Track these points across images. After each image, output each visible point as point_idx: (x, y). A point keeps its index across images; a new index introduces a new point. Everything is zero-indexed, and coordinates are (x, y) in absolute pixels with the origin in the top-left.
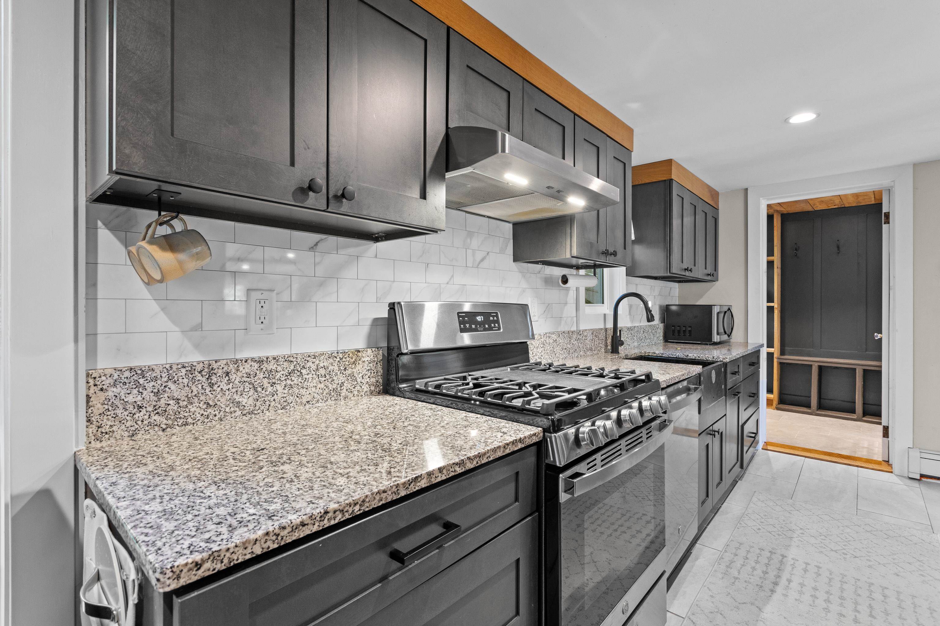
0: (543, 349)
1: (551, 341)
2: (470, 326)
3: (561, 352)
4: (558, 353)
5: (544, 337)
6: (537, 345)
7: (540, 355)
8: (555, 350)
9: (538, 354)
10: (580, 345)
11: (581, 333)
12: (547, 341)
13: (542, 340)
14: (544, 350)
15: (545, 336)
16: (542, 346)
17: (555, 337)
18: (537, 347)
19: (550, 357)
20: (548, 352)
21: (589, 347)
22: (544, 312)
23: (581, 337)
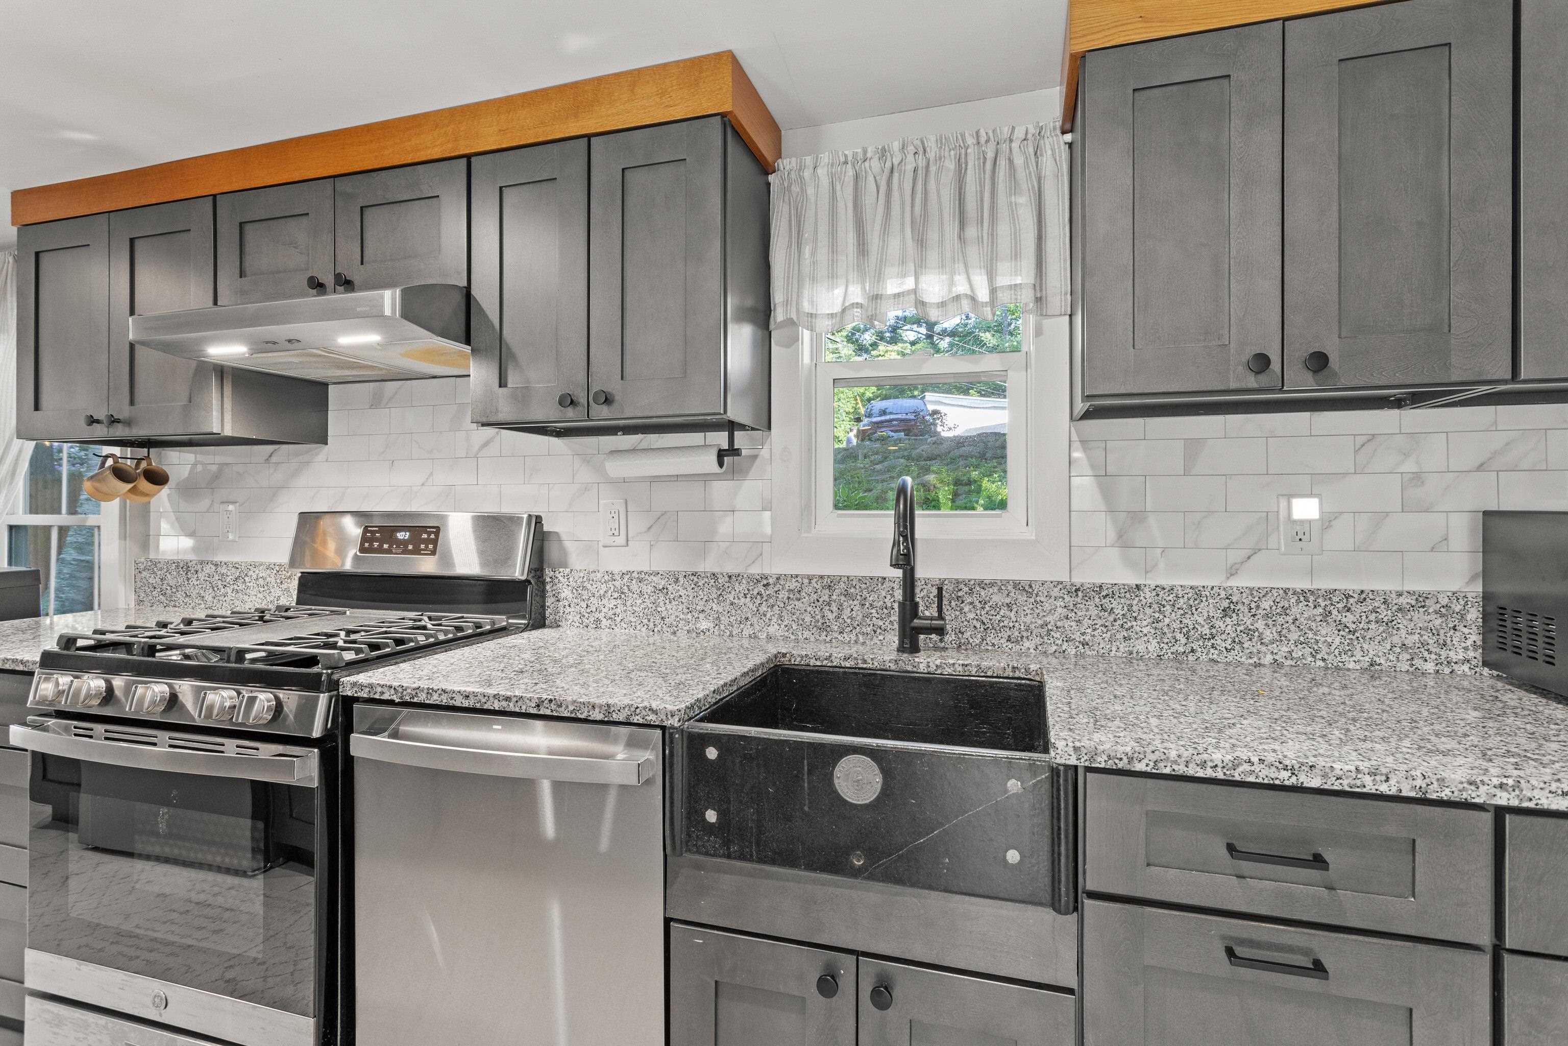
0: (619, 601)
1: (650, 589)
2: (381, 546)
3: (682, 616)
4: (673, 617)
5: (622, 578)
6: (602, 592)
7: (611, 612)
8: (659, 609)
9: (604, 610)
10: (764, 608)
11: (771, 581)
12: (634, 587)
13: (617, 584)
14: (625, 605)
15: (627, 577)
16: (616, 595)
17: (663, 582)
18: (601, 597)
19: (645, 621)
20: (637, 610)
21: (808, 619)
22: (650, 528)
23: (771, 591)
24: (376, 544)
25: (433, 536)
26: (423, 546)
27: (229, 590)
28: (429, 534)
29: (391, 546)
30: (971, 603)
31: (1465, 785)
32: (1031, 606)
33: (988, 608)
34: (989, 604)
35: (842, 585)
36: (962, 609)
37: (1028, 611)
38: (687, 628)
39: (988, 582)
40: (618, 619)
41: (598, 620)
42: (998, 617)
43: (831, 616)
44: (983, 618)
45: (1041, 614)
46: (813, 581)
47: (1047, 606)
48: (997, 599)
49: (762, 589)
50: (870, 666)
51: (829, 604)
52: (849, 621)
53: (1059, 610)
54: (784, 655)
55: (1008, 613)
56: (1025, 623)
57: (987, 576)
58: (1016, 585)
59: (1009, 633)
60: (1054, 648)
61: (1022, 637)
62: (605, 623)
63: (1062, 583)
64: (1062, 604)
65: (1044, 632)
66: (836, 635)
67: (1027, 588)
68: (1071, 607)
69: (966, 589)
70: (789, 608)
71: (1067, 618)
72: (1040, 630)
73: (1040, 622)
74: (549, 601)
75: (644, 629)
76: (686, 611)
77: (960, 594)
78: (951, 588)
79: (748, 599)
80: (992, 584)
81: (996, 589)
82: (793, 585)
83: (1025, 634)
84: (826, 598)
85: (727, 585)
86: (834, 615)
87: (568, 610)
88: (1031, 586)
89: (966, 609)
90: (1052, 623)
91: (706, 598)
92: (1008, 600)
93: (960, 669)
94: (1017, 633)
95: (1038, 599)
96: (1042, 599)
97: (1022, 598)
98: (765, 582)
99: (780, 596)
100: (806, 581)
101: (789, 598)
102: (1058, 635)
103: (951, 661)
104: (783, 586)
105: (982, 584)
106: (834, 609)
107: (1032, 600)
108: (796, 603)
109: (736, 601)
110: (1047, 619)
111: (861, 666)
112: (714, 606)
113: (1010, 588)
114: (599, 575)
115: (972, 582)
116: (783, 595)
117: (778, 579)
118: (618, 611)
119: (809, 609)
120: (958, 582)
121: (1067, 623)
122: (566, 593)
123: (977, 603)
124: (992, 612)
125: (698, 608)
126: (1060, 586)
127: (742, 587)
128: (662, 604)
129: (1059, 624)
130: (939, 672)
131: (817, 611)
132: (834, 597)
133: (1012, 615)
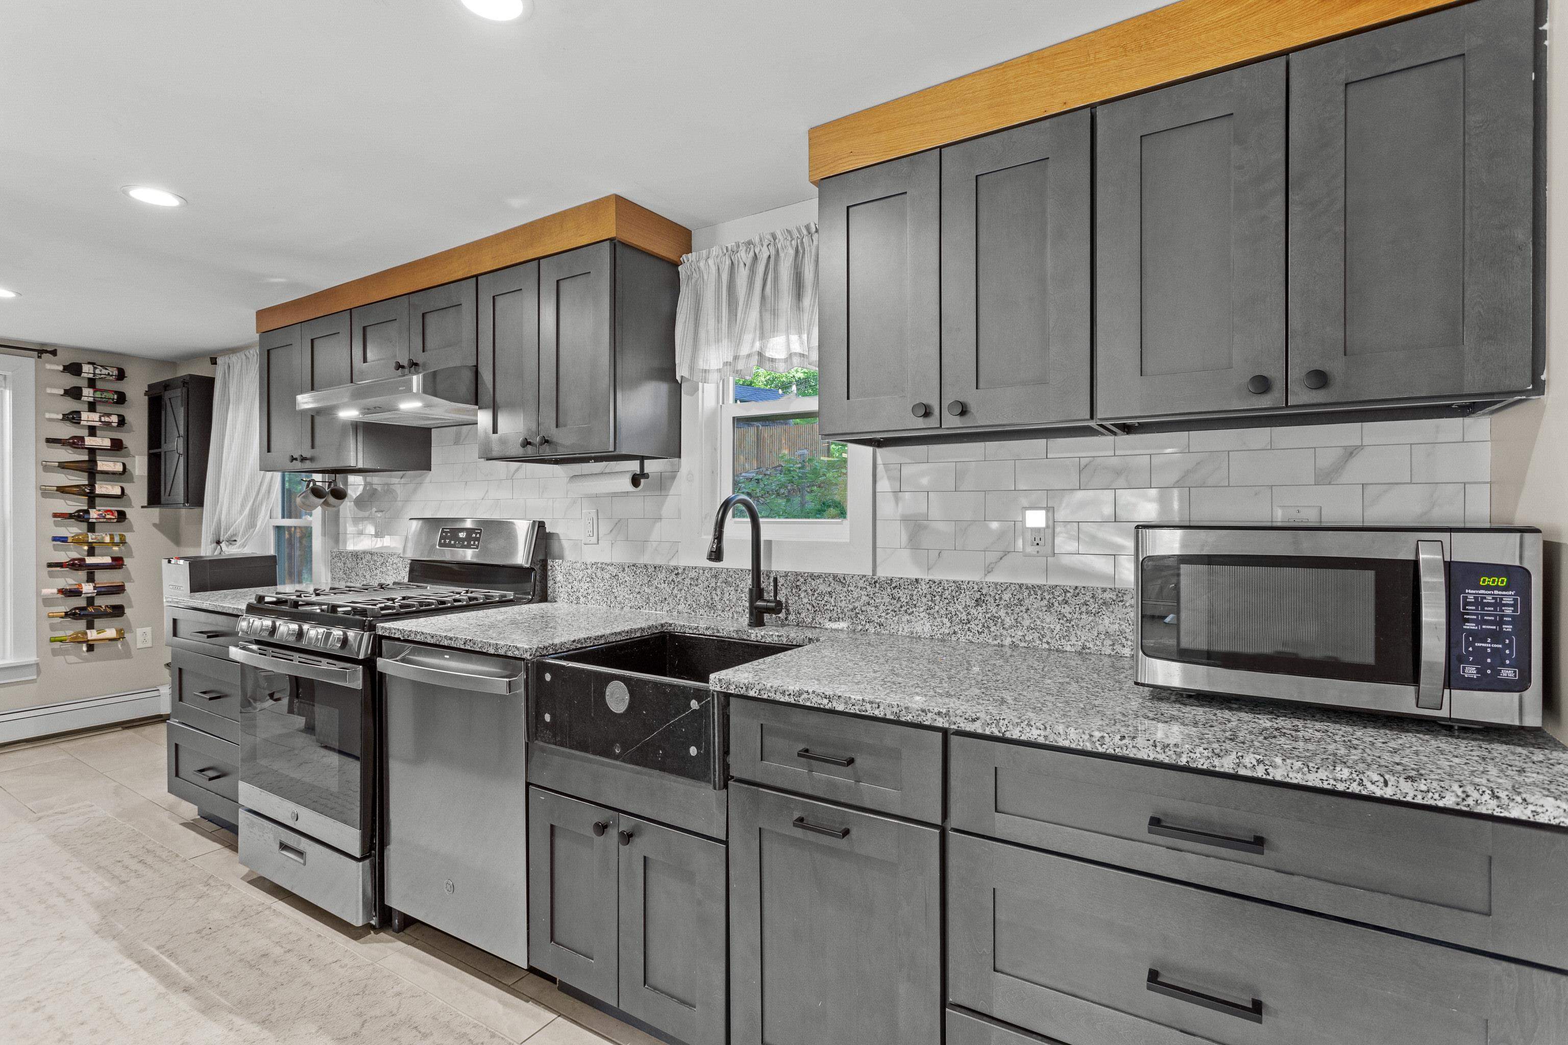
0: (590, 584)
1: (607, 576)
2: (450, 542)
3: (627, 596)
4: (622, 596)
5: (592, 567)
6: (580, 577)
7: (585, 592)
8: (613, 591)
9: (582, 590)
10: (675, 591)
11: (680, 571)
12: (599, 574)
13: (589, 571)
14: (593, 587)
15: (594, 567)
16: (588, 580)
17: (616, 571)
18: (580, 581)
19: (605, 599)
20: (601, 590)
21: (702, 600)
22: (611, 531)
23: (680, 579)
24: (447, 541)
25: (478, 536)
26: (472, 543)
27: (378, 571)
28: (476, 534)
29: (455, 543)
30: (806, 591)
31: (920, 712)
32: (845, 594)
33: (816, 595)
34: (817, 592)
35: (724, 575)
36: (799, 595)
37: (843, 598)
38: (629, 605)
39: (816, 575)
40: (590, 597)
41: (578, 598)
42: (823, 602)
43: (717, 598)
44: (813, 603)
45: (852, 600)
46: (706, 572)
47: (855, 595)
48: (823, 588)
49: (673, 576)
50: (721, 634)
51: (715, 589)
52: (728, 602)
53: (864, 598)
54: (670, 625)
55: (830, 599)
56: (841, 607)
57: (817, 570)
58: (835, 577)
59: (831, 615)
60: (860, 627)
61: (839, 618)
62: (582, 600)
63: (865, 576)
64: (866, 593)
65: (853, 614)
66: (720, 613)
67: (842, 580)
68: (871, 596)
69: (802, 580)
70: (691, 591)
71: (869, 604)
72: (851, 613)
73: (851, 607)
74: (550, 583)
75: (604, 605)
76: (629, 592)
77: (798, 583)
78: (792, 579)
79: (666, 584)
80: (819, 577)
81: (821, 580)
82: (693, 574)
83: (840, 616)
84: (713, 585)
85: (653, 573)
86: (719, 597)
87: (561, 590)
88: (844, 579)
89: (802, 596)
90: (859, 608)
91: (641, 583)
92: (829, 589)
93: (776, 639)
94: (835, 615)
95: (850, 588)
96: (852, 589)
97: (839, 588)
98: (676, 572)
99: (686, 583)
100: (701, 571)
101: (691, 584)
102: (862, 617)
103: (771, 633)
104: (688, 574)
105: (813, 576)
106: (719, 593)
107: (845, 589)
108: (695, 588)
109: (659, 586)
110: (856, 605)
111: (716, 634)
112: (646, 589)
113: (831, 579)
114: (579, 565)
115: (806, 575)
116: (688, 581)
117: (684, 569)
118: (590, 591)
119: (703, 593)
120: (797, 574)
121: (869, 608)
122: (560, 578)
123: (809, 591)
124: (819, 598)
125: (637, 590)
126: (864, 579)
127: (662, 576)
128: (615, 587)
129: (863, 608)
130: (763, 641)
131: (708, 594)
132: (718, 584)
133: (832, 600)
